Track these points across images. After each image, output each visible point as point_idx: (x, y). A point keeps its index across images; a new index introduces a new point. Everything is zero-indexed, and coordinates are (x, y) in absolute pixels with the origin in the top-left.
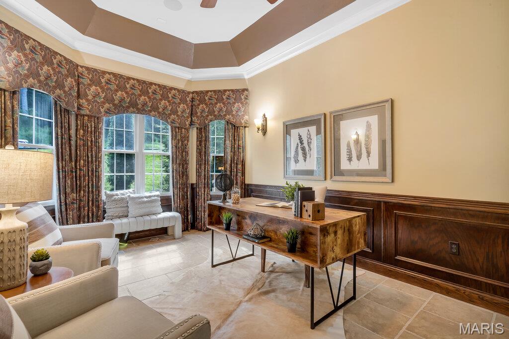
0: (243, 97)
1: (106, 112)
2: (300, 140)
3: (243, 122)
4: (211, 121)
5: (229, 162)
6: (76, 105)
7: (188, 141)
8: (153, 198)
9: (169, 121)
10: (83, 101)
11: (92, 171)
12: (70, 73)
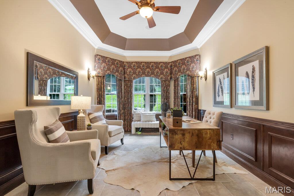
0: (195, 60)
1: (134, 78)
2: (220, 82)
3: (195, 74)
4: (179, 75)
5: (189, 97)
6: (123, 77)
7: (169, 87)
8: (151, 114)
9: (160, 78)
10: (126, 75)
11: (129, 102)
12: (121, 66)
